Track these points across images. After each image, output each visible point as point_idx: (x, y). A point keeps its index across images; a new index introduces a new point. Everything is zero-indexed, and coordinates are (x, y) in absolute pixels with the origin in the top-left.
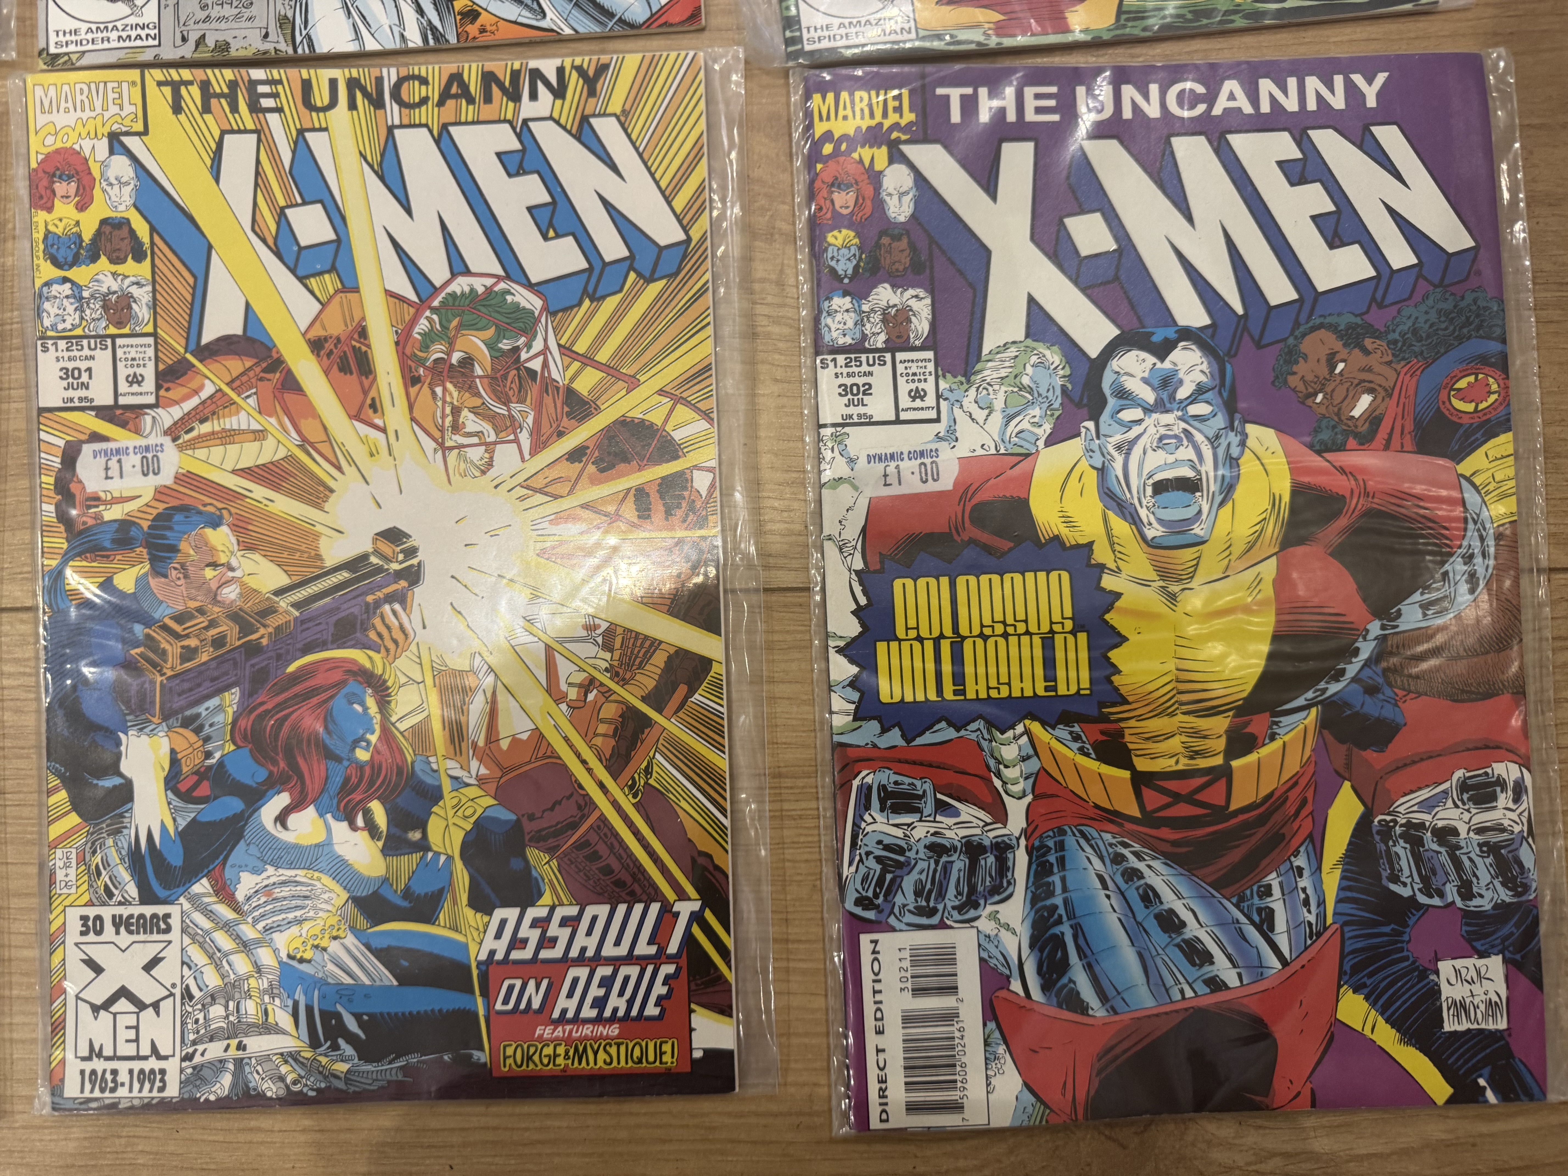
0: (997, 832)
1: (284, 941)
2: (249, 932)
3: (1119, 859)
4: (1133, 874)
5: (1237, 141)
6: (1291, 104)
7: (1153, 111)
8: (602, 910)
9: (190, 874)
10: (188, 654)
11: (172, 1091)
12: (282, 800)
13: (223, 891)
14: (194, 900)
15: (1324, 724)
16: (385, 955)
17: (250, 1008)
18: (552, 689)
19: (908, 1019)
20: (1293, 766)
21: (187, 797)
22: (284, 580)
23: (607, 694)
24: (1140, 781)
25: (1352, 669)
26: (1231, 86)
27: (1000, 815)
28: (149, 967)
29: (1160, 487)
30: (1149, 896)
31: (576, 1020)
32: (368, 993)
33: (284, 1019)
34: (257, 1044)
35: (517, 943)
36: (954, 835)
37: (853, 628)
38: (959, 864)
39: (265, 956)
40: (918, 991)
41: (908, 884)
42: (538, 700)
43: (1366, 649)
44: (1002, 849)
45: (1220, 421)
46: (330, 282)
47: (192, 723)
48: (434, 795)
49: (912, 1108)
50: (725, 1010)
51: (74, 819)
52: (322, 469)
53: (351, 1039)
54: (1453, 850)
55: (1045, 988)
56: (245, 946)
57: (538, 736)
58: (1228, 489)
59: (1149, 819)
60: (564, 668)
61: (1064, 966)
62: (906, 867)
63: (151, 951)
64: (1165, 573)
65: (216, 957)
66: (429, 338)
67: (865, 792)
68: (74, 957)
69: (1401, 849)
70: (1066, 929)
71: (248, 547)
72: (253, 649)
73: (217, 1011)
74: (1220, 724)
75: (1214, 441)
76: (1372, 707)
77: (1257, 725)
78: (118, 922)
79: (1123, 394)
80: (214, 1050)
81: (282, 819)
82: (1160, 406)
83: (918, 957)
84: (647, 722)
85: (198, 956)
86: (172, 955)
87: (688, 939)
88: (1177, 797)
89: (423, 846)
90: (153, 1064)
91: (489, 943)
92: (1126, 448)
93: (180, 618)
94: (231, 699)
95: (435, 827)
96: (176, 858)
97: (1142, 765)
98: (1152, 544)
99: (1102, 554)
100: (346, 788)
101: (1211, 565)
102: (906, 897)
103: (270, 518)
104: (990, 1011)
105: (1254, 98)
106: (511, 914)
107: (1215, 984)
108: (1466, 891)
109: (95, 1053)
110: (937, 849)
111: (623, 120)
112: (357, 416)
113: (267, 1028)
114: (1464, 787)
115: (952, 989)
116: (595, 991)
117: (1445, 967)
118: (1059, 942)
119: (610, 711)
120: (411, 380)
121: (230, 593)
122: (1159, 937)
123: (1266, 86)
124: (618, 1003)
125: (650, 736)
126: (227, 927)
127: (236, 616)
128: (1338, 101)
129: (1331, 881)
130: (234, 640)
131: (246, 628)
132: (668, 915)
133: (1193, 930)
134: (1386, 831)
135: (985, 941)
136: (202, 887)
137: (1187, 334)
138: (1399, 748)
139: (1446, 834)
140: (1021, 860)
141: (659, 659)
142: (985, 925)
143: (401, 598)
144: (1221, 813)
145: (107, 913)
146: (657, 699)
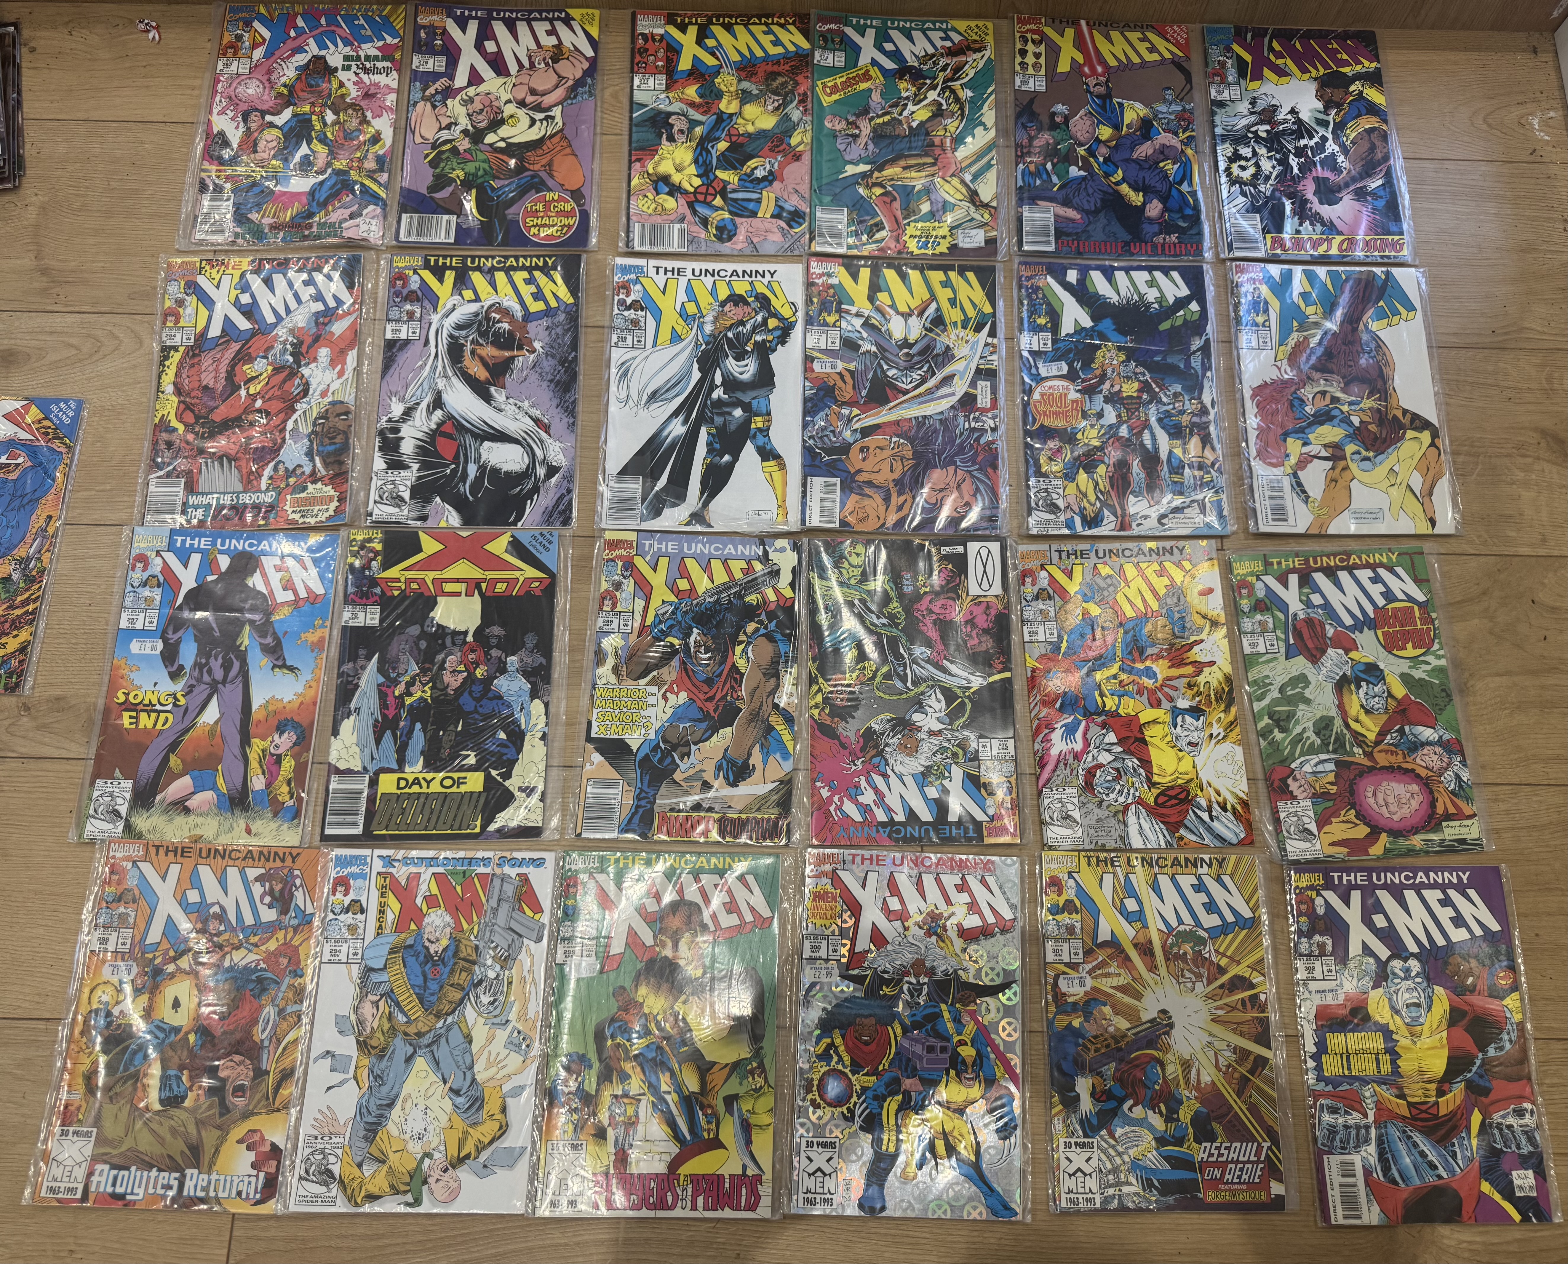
0: (1365, 1121)
1: (1131, 1152)
2: (1120, 1149)
3: (1404, 1132)
4: (1409, 1137)
5: (1425, 892)
6: (1440, 881)
7: (1397, 881)
8: (1238, 1145)
9: (1100, 1129)
10: (1097, 1050)
11: (1098, 1205)
12: (1131, 1102)
13: (1112, 1135)
14: (1102, 1137)
15: (1467, 1087)
16: (1167, 1158)
17: (1122, 1176)
18: (1217, 1066)
19: (1342, 1185)
20: (1458, 1102)
21: (1098, 1100)
22: (1128, 1025)
23: (1235, 1069)
24: (1410, 1104)
25: (1474, 1069)
26: (1421, 874)
27: (1366, 1116)
28: (1088, 1160)
29: (1408, 1006)
30: (1415, 1145)
31: (1232, 1183)
32: (1162, 1172)
33: (1134, 1181)
34: (1125, 1189)
35: (1211, 1155)
36: (1351, 1122)
37: (1314, 1049)
38: (1354, 1132)
39: (1126, 1158)
40: (1343, 1176)
41: (1338, 1138)
42: (1213, 1071)
43: (1478, 1062)
44: (1367, 1127)
45: (1425, 984)
46: (1139, 925)
47: (1099, 1074)
48: (1181, 1103)
49: (1345, 1217)
50: (1281, 1181)
51: (1060, 1107)
52: (1139, 988)
53: (1156, 1188)
54: (1513, 1132)
55: (1384, 1176)
56: (1119, 1154)
57: (1213, 1083)
58: (1430, 1008)
59: (1413, 1118)
60: (1221, 1060)
61: (1390, 1169)
62: (1336, 1132)
63: (1087, 1155)
64: (1412, 1034)
65: (1110, 1158)
66: (1172, 945)
67: (1322, 1106)
68: (1062, 1156)
69: (1496, 1131)
70: (1389, 1156)
71: (1116, 1013)
72: (1119, 1049)
73: (1111, 1177)
74: (1433, 1086)
75: (1424, 990)
76: (1482, 1082)
77: (1446, 1087)
78: (1076, 1144)
79: (1394, 974)
80: (1111, 1191)
81: (1130, 1109)
82: (1406, 978)
83: (1343, 1164)
84: (1249, 1080)
85: (1104, 1158)
86: (1095, 1156)
87: (1267, 1155)
88: (1422, 1111)
89: (1178, 1120)
90: (1090, 1196)
91: (1201, 1155)
92: (1397, 992)
93: (1095, 1037)
94: (1113, 1065)
95: (1181, 1113)
96: (1095, 1121)
97: (1410, 1099)
98: (1407, 1024)
99: (1392, 1027)
100: (1152, 1099)
101: (1426, 1033)
102: (1337, 1143)
103: (1123, 1004)
104: (1367, 1184)
105: (1428, 878)
106: (1208, 1145)
107: (1440, 1177)
108: (1518, 1147)
109: (1070, 1191)
110: (1346, 1127)
111: (1232, 876)
112: (1150, 970)
113: (1129, 1184)
114: (1514, 1111)
115: (1354, 1176)
116: (1238, 1173)
117: (1514, 1173)
118: (1387, 1160)
119: (1236, 1075)
120: (1167, 959)
121: (1111, 1029)
122: (1419, 1159)
123: (1432, 874)
124: (1245, 1177)
125: (1250, 1084)
126: (1113, 1147)
127: (1113, 1037)
128: (1455, 881)
129: (1474, 1142)
130: (1113, 1046)
131: (1117, 1042)
132: (1260, 1147)
133: (1430, 1157)
134: (1491, 1125)
135: (1364, 1159)
136: (1104, 1132)
137: (1413, 955)
138: (1492, 1096)
139: (1510, 1127)
140: (1373, 1132)
141: (1252, 1058)
142: (1363, 1154)
143: (1168, 1033)
144: (1436, 1117)
145: (1073, 1141)
146: (1252, 1072)
